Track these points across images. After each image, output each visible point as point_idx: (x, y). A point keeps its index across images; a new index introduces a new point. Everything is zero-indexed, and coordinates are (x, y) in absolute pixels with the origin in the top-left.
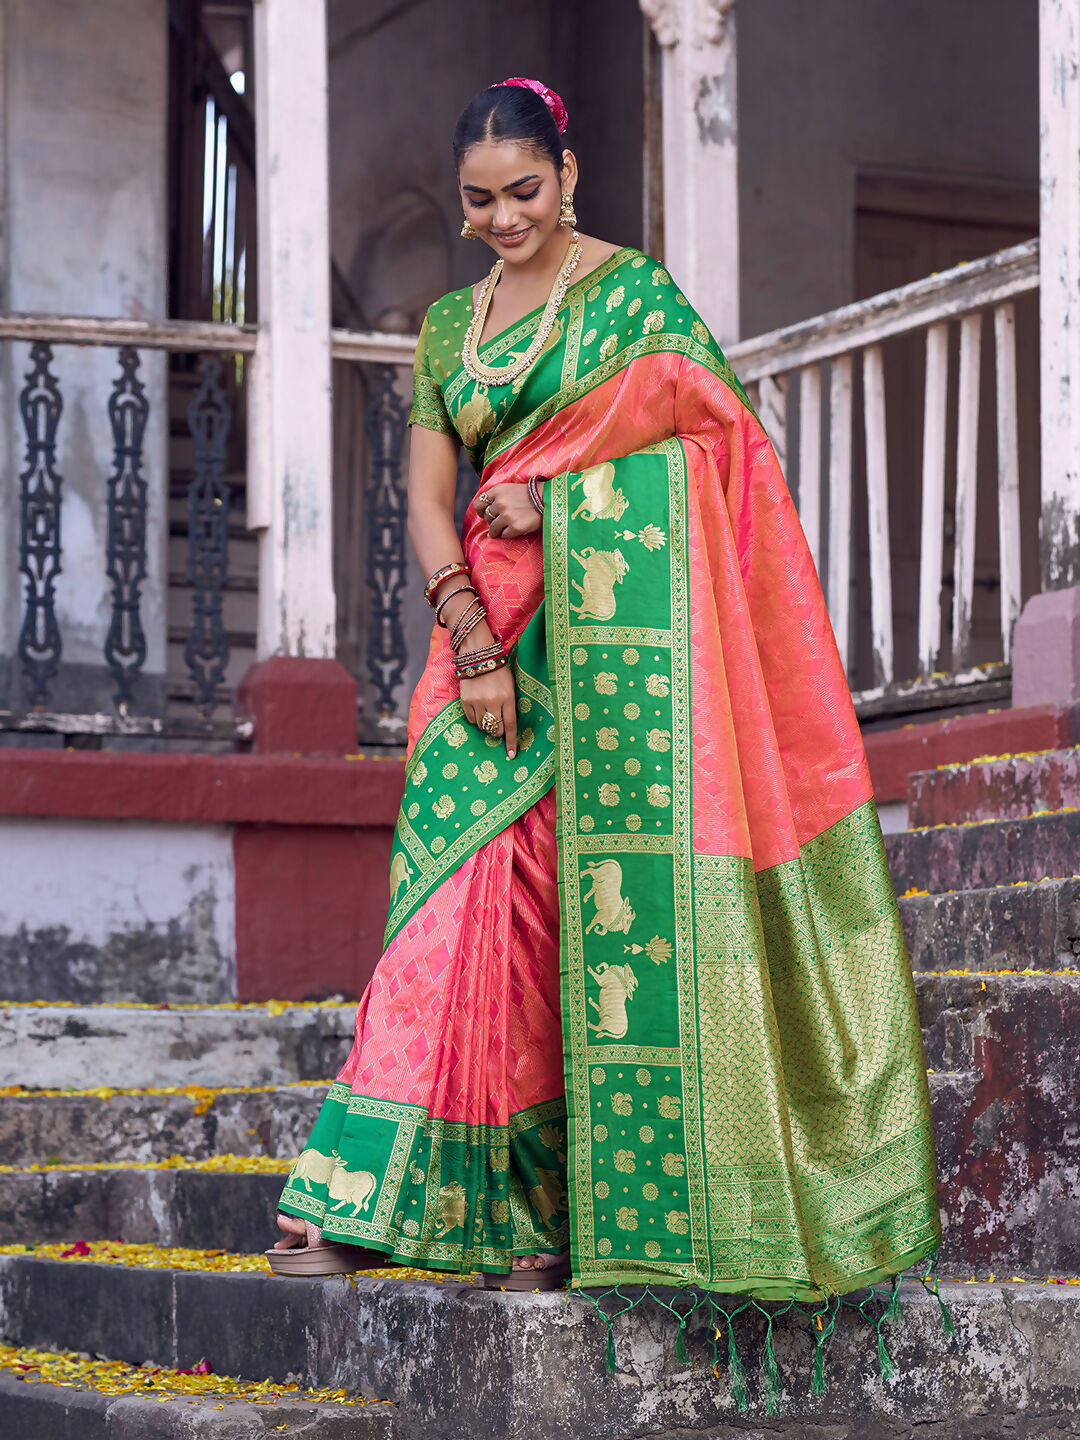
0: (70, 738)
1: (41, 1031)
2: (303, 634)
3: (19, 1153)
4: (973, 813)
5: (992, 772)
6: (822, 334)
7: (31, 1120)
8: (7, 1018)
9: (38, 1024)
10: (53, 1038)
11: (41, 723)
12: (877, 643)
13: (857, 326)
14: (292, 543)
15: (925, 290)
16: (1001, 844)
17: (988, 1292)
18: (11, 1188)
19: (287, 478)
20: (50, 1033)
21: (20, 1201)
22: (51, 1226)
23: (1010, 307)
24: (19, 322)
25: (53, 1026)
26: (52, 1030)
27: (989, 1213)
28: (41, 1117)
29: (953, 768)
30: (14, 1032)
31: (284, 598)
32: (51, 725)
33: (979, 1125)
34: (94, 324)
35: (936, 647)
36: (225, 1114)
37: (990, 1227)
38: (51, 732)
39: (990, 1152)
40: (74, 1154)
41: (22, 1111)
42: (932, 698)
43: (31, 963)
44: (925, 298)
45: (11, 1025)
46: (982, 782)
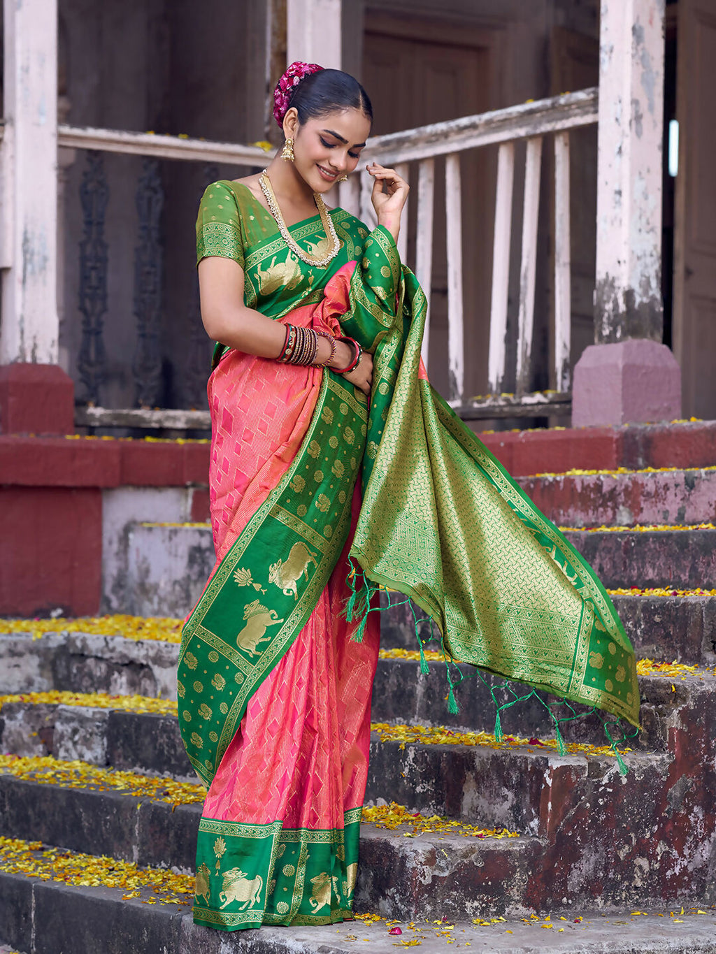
2: (35, 346)
4: (566, 511)
5: (583, 482)
6: (414, 142)
12: (452, 367)
13: (442, 139)
14: (29, 281)
15: (502, 118)
16: (618, 549)
17: (708, 939)
19: (25, 233)
23: (567, 134)
27: (677, 860)
29: (550, 477)
31: (22, 320)
33: (671, 794)
35: (501, 373)
36: (11, 718)
37: (677, 870)
39: (678, 814)
42: (502, 411)
44: (499, 124)
46: (574, 489)
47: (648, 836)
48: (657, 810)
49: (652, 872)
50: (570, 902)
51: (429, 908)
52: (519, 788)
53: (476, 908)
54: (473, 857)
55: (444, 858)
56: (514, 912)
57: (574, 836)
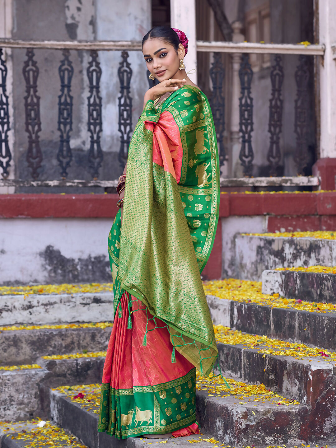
0: (106, 189)
1: (84, 302)
3: (73, 349)
7: (77, 337)
8: (73, 298)
9: (83, 299)
10: (89, 304)
11: (96, 184)
18: (65, 365)
20: (88, 302)
21: (68, 370)
22: (80, 379)
24: (85, 44)
25: (89, 300)
26: (88, 301)
28: (80, 336)
30: (75, 302)
32: (99, 184)
34: (112, 43)
38: (100, 187)
40: (92, 348)
41: (74, 334)
43: (93, 268)
45: (74, 300)
50: (325, 437)
51: (245, 440)
52: (300, 380)
53: (272, 440)
54: (269, 415)
55: (253, 415)
56: (293, 442)
57: (326, 404)
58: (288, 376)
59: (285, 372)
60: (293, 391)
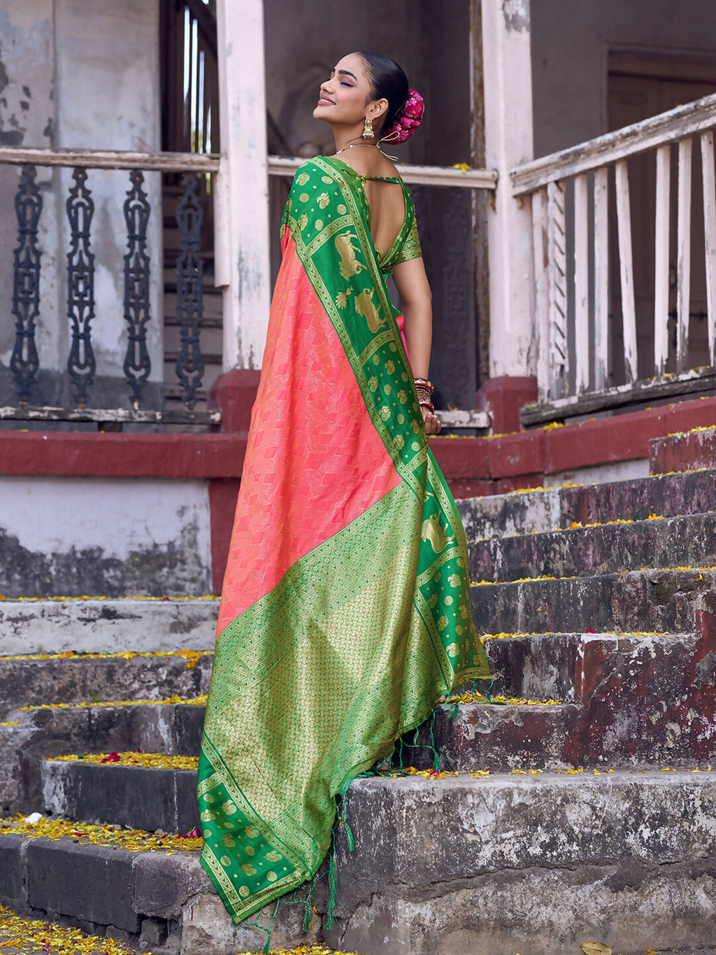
0: (102, 425)
1: (86, 616)
2: (252, 354)
3: (73, 696)
4: (692, 464)
5: (704, 438)
6: (588, 153)
7: (80, 674)
8: (64, 608)
9: (84, 611)
10: (94, 620)
11: (83, 415)
12: (627, 355)
13: (611, 148)
14: (244, 295)
15: (656, 123)
16: (711, 485)
17: (707, 777)
18: (67, 718)
19: (240, 253)
20: (92, 617)
21: (74, 727)
22: (95, 743)
23: (711, 133)
24: (65, 154)
25: (94, 612)
26: (93, 615)
27: (707, 726)
28: (86, 672)
29: (678, 435)
30: (69, 617)
31: (239, 331)
32: (89, 416)
33: (699, 668)
34: (114, 155)
35: (666, 356)
36: (206, 668)
37: (708, 734)
38: (91, 421)
39: (707, 685)
40: (109, 695)
41: (75, 668)
42: (664, 389)
43: (78, 571)
44: (654, 129)
45: (66, 612)
46: (698, 443)
47: (678, 704)
48: (686, 682)
49: (683, 736)
50: (606, 759)
51: (473, 760)
52: (560, 664)
53: (518, 762)
54: (513, 718)
55: (487, 717)
56: (553, 767)
57: (607, 702)
58: (533, 665)
59: (527, 659)
60: (546, 686)
